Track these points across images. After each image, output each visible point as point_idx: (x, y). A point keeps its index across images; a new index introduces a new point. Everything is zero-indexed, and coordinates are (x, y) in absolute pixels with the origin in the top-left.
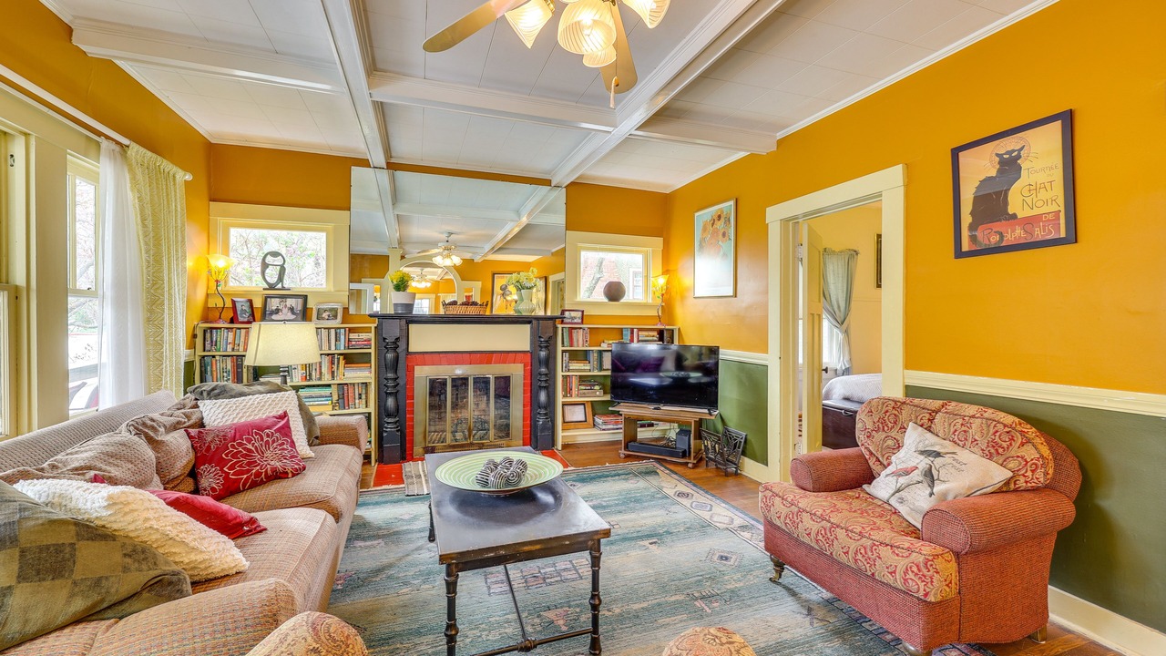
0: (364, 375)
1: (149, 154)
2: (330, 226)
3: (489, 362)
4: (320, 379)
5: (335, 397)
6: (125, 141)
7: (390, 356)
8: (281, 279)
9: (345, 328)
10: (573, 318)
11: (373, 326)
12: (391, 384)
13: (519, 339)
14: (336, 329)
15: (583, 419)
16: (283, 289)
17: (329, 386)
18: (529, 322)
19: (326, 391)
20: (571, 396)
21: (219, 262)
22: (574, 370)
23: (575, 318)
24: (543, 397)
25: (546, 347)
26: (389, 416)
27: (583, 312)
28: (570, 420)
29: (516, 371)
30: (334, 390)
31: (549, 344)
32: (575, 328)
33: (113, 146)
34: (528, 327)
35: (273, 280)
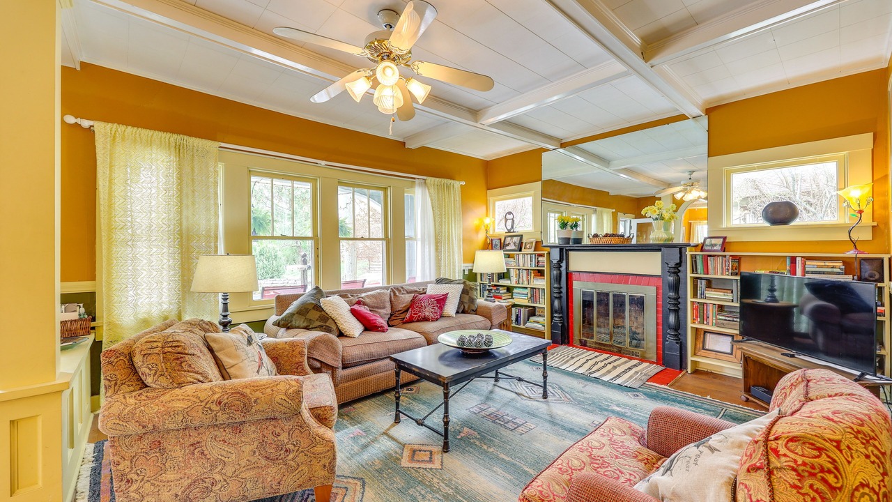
0: (542, 283)
1: (437, 179)
2: (532, 193)
3: (626, 283)
4: (523, 284)
5: (529, 295)
6: (425, 178)
7: (555, 272)
8: (512, 227)
9: (535, 254)
10: (713, 245)
11: (546, 252)
12: (556, 291)
13: (651, 264)
14: (531, 254)
15: (729, 351)
16: (514, 232)
17: (527, 288)
18: (660, 250)
19: (525, 291)
20: (708, 323)
21: (487, 221)
22: (710, 299)
23: (715, 245)
24: (672, 319)
25: (674, 273)
26: (556, 312)
27: (725, 238)
28: (710, 348)
29: (649, 293)
30: (528, 291)
31: (677, 269)
32: (710, 256)
33: (421, 181)
34: (659, 254)
35: (509, 228)
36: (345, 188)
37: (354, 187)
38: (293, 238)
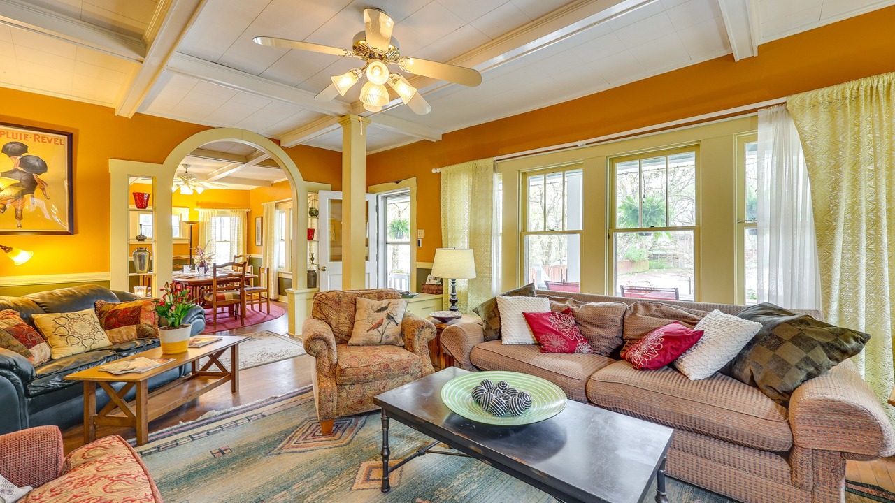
1: (826, 90)
33: (776, 108)
36: (628, 163)
37: (640, 159)
38: (563, 232)
